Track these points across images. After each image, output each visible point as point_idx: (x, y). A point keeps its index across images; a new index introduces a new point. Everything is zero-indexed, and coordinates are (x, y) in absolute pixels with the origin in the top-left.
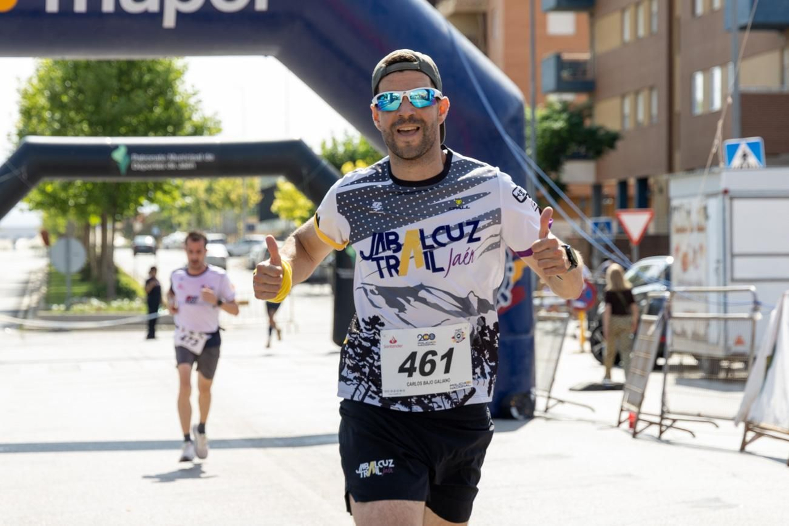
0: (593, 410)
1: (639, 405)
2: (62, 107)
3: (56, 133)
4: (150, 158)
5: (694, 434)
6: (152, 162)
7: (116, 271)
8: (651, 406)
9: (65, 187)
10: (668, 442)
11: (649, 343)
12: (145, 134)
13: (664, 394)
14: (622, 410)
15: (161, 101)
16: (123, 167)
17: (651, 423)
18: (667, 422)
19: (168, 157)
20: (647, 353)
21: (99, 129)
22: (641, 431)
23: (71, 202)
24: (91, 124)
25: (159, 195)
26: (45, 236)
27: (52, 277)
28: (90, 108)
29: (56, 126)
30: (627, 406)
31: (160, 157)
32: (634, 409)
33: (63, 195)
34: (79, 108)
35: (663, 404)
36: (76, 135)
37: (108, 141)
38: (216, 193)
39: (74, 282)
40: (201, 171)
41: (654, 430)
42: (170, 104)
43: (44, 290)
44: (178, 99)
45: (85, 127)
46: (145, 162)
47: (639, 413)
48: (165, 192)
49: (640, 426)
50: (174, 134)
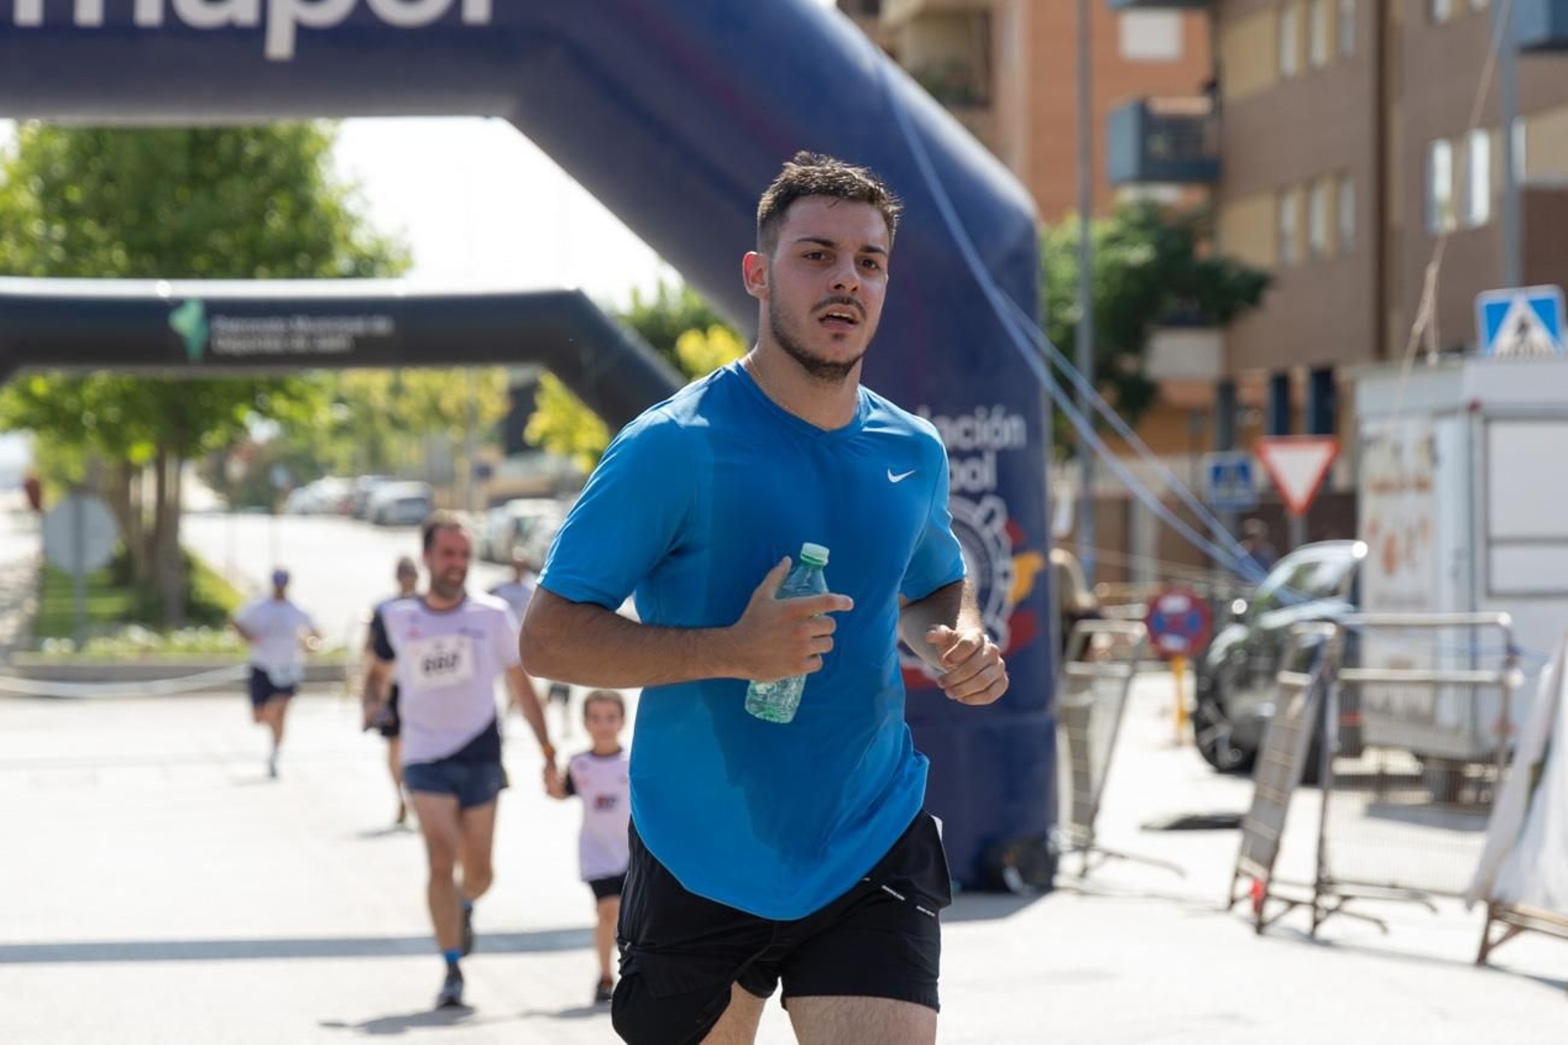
0: (1180, 872)
1: (1270, 863)
2: (69, 213)
3: (56, 271)
4: (254, 326)
5: (1386, 925)
6: (258, 335)
7: (187, 565)
8: (1295, 866)
9: (74, 387)
10: (1327, 944)
11: (1293, 732)
12: (249, 274)
13: (1322, 842)
14: (1237, 875)
15: (283, 201)
16: (195, 346)
17: (1293, 904)
18: (1328, 901)
19: (292, 325)
20: (1289, 752)
21: (147, 261)
22: (1275, 919)
23: (89, 418)
24: (132, 251)
25: (280, 404)
26: (33, 491)
27: (47, 578)
28: (131, 216)
29: (57, 253)
30: (1247, 865)
31: (275, 326)
32: (1259, 872)
33: (70, 403)
34: (104, 215)
35: (1321, 861)
36: (98, 274)
37: (162, 289)
38: (408, 395)
39: (95, 589)
40: (365, 353)
41: (1301, 919)
42: (303, 207)
43: (31, 606)
44: (320, 197)
45: (119, 255)
46: (242, 336)
47: (1270, 880)
48: (291, 397)
49: (1272, 909)
50: (309, 274)
